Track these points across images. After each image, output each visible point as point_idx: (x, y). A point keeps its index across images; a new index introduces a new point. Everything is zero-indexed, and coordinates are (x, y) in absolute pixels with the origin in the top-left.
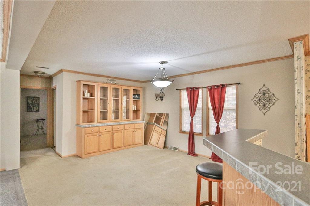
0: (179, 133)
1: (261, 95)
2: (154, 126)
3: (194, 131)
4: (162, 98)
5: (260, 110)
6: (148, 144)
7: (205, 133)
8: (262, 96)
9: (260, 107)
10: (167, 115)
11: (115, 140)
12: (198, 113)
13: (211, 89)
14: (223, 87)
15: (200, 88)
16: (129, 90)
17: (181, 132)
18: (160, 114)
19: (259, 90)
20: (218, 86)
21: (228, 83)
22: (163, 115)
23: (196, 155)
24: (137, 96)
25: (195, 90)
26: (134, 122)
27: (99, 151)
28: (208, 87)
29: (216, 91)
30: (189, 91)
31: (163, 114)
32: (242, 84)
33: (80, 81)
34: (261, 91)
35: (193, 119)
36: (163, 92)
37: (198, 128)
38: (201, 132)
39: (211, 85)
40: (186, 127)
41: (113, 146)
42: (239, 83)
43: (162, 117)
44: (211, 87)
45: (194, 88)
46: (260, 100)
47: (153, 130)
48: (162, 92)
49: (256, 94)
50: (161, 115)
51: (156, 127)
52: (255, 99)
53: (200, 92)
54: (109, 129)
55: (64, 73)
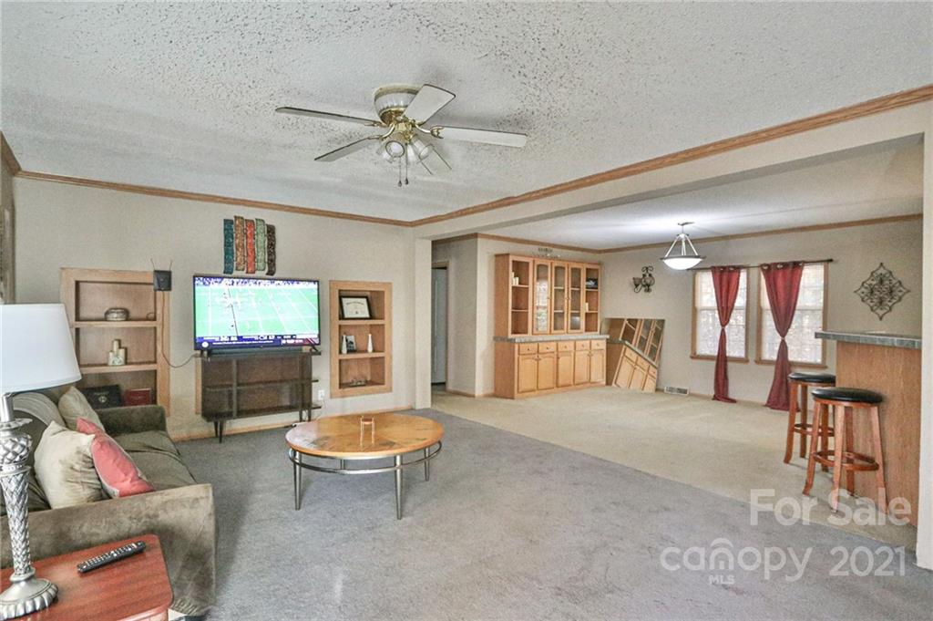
0: (690, 359)
1: (874, 283)
2: (624, 347)
3: (727, 355)
4: (648, 287)
5: (872, 310)
6: (613, 384)
7: (752, 358)
8: (876, 284)
9: (872, 304)
10: (662, 322)
11: (561, 372)
12: (738, 318)
13: (770, 271)
14: (796, 267)
15: (744, 267)
16: (579, 270)
17: (695, 356)
18: (633, 320)
19: (872, 274)
20: (785, 265)
21: (805, 259)
22: (639, 323)
23: (733, 401)
24: (591, 283)
25: (733, 271)
26: (590, 337)
27: (537, 389)
28: (761, 266)
29: (780, 274)
30: (718, 274)
31: (636, 320)
32: (837, 262)
33: (508, 255)
34: (875, 275)
35: (726, 331)
36: (650, 275)
37: (735, 349)
38: (743, 355)
39: (769, 262)
40: (708, 347)
41: (557, 383)
42: (831, 260)
43: (635, 327)
44: (769, 266)
45: (729, 267)
46: (872, 292)
47: (622, 355)
48: (647, 275)
49: (864, 280)
50: (633, 322)
51: (628, 349)
52: (863, 289)
53: (743, 275)
54: (552, 347)
55: (479, 240)
